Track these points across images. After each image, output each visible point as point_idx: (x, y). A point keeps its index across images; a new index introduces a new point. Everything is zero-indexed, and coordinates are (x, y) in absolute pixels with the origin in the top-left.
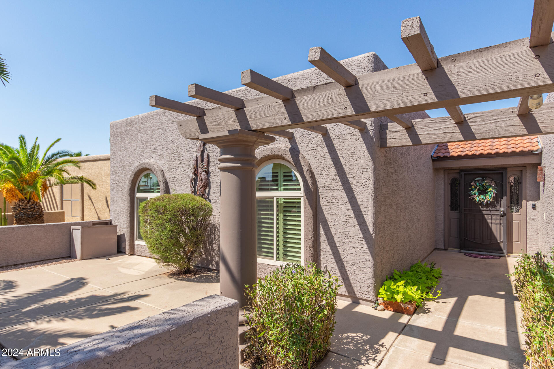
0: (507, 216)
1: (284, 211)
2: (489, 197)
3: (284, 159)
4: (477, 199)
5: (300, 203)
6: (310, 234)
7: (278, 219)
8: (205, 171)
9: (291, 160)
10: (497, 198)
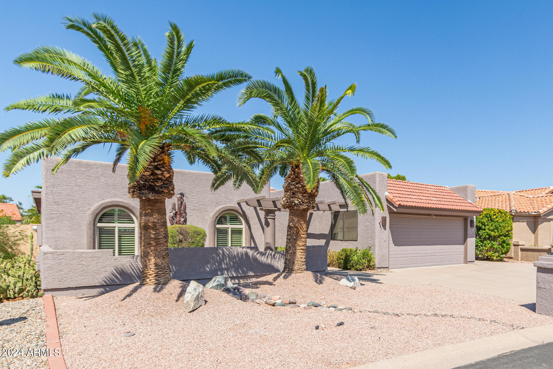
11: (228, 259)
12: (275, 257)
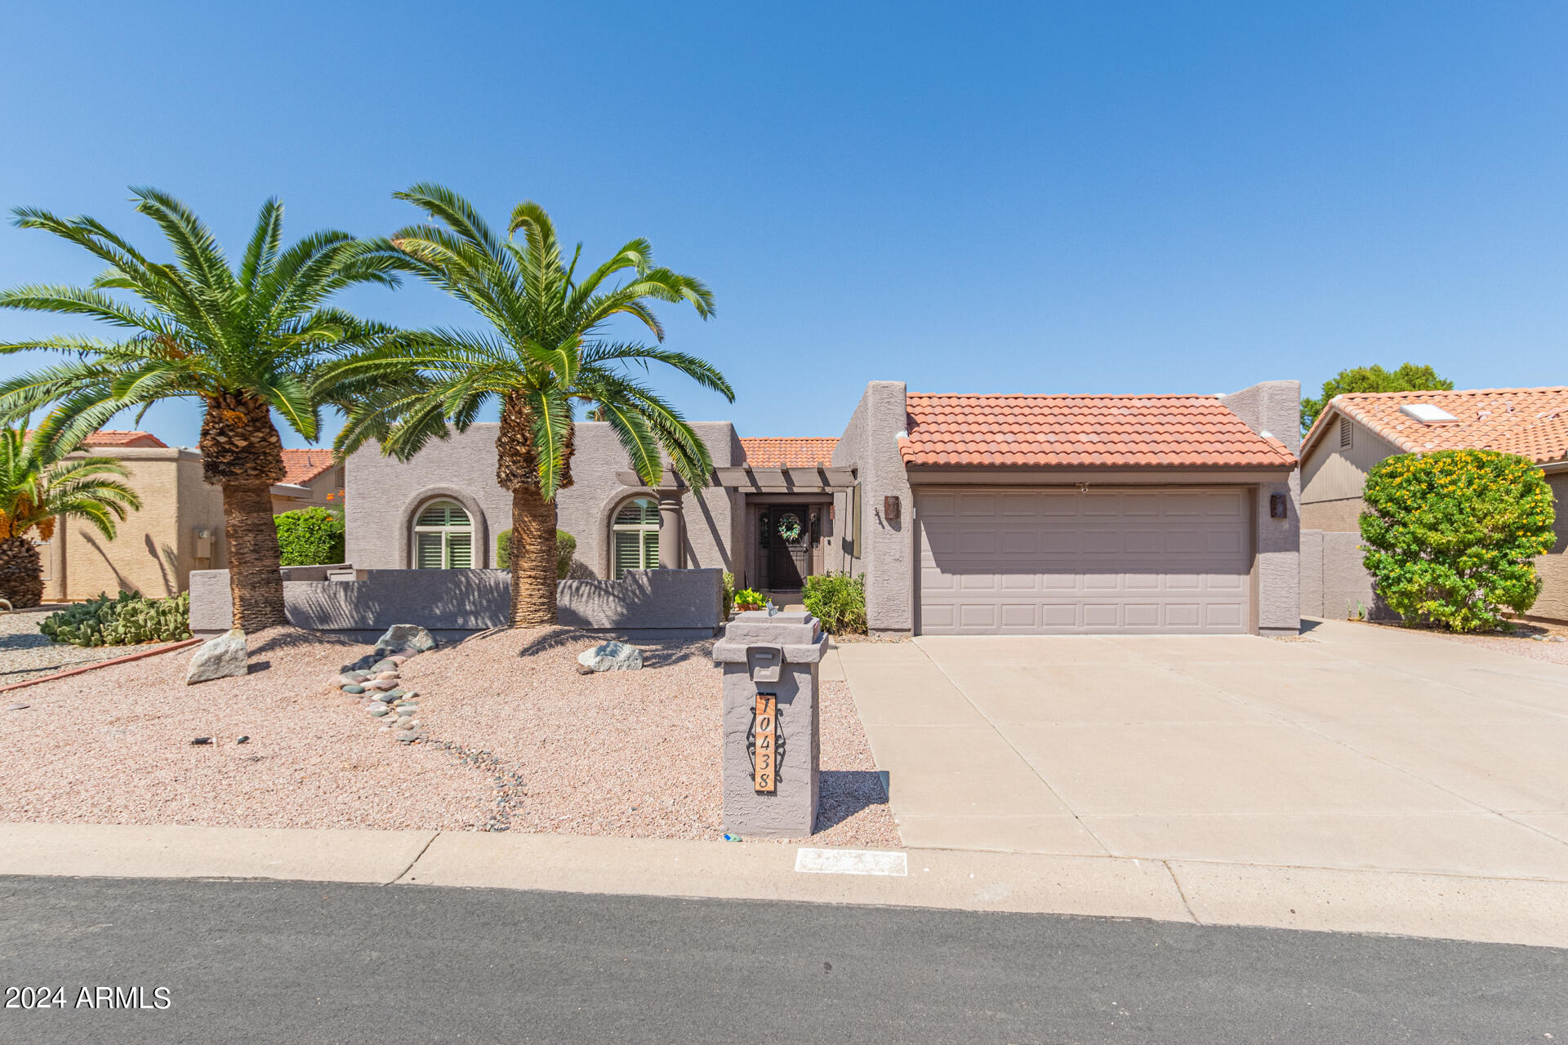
0: (808, 551)
2: (794, 534)
4: (785, 536)
10: (801, 534)
11: (476, 593)
12: (581, 592)
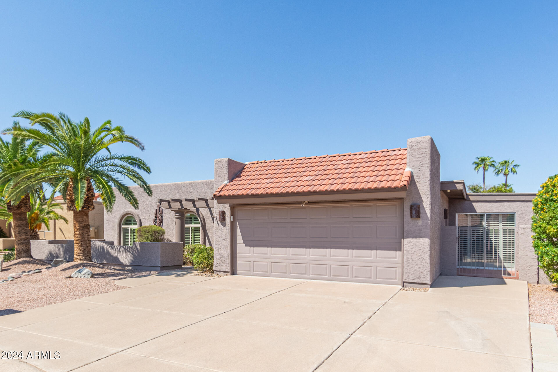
1: (194, 232)
3: (194, 212)
5: (199, 229)
6: (203, 240)
7: (191, 235)
8: (161, 216)
9: (196, 213)
